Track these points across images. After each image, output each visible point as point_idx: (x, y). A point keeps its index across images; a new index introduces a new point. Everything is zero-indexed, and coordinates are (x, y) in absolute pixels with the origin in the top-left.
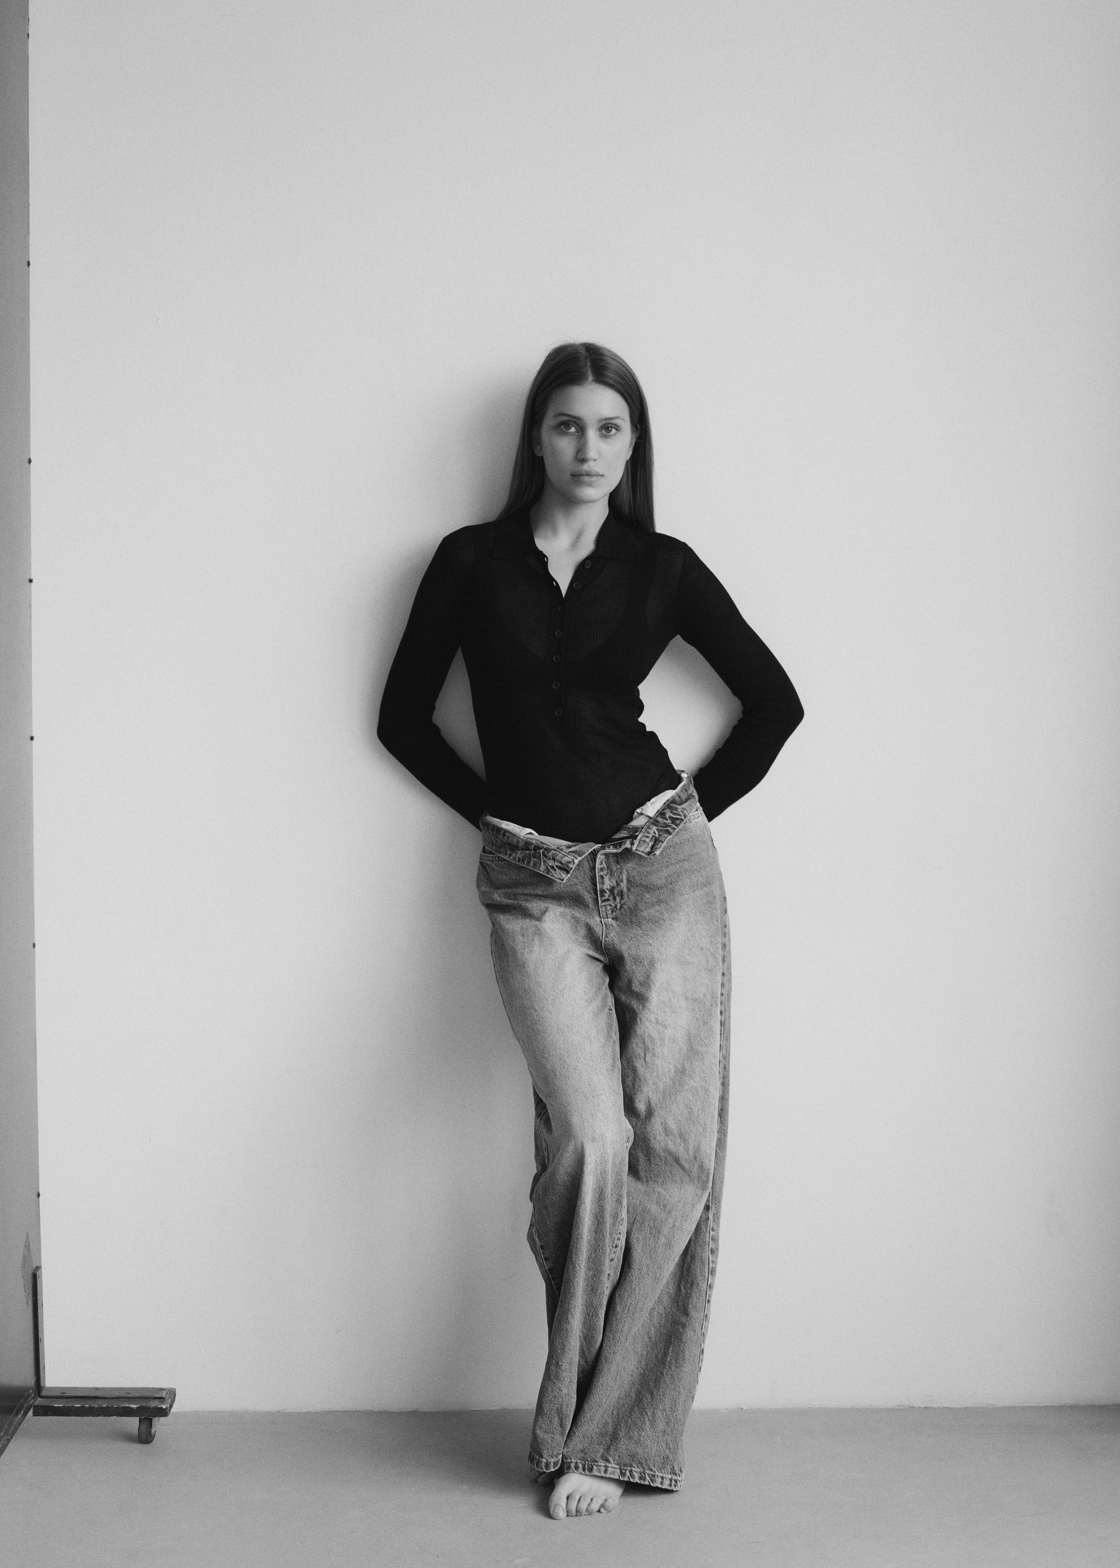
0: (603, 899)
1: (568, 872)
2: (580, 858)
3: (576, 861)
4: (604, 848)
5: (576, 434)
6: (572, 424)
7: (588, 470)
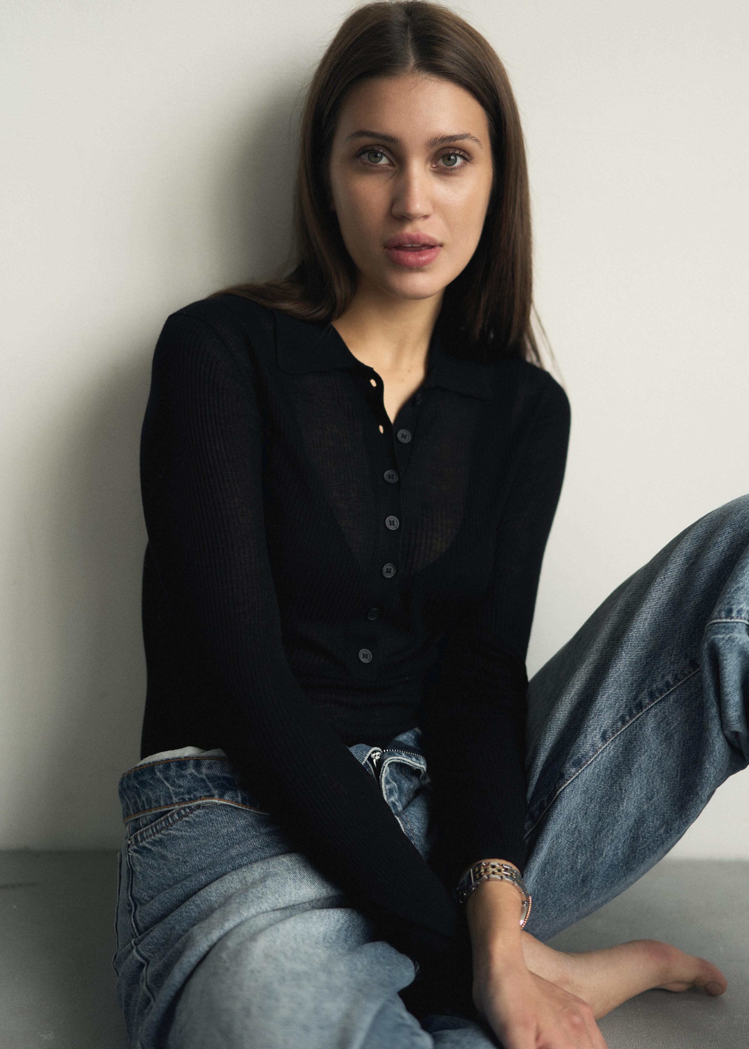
6: (381, 151)
7: (413, 235)
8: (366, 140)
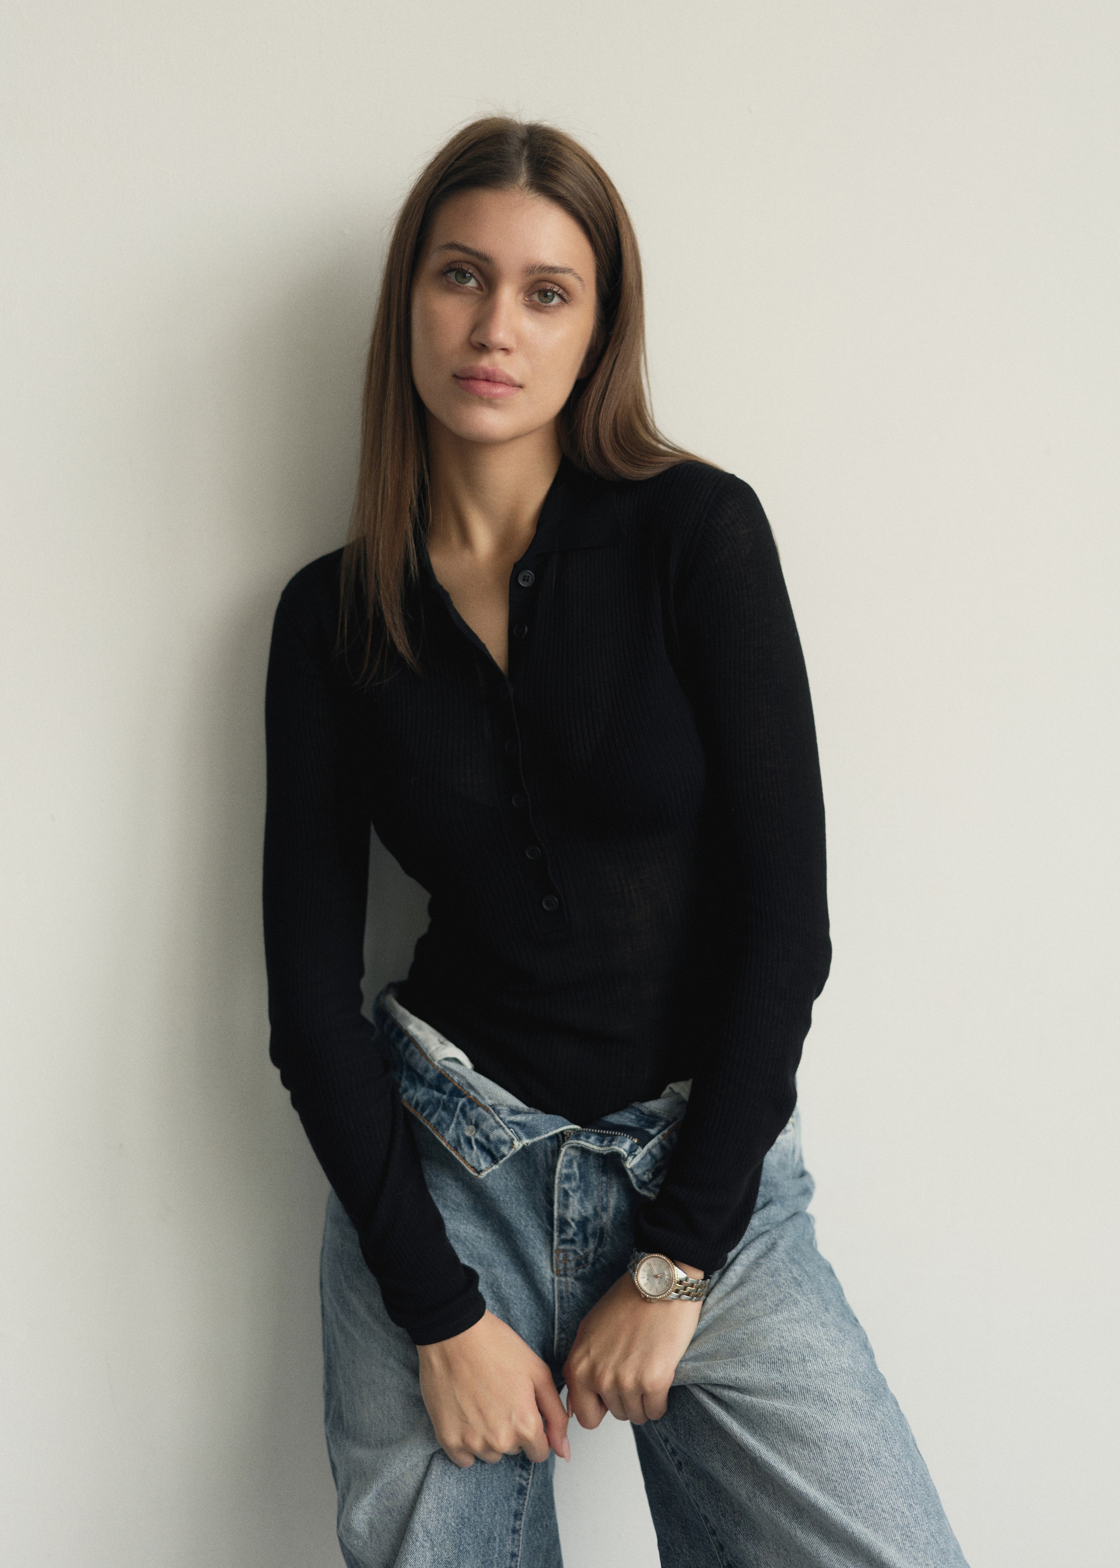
0: (563, 1237)
1: (495, 1160)
2: (526, 1141)
3: (518, 1145)
4: (577, 1135)
5: (478, 292)
6: (470, 271)
7: (489, 370)
8: (457, 255)
